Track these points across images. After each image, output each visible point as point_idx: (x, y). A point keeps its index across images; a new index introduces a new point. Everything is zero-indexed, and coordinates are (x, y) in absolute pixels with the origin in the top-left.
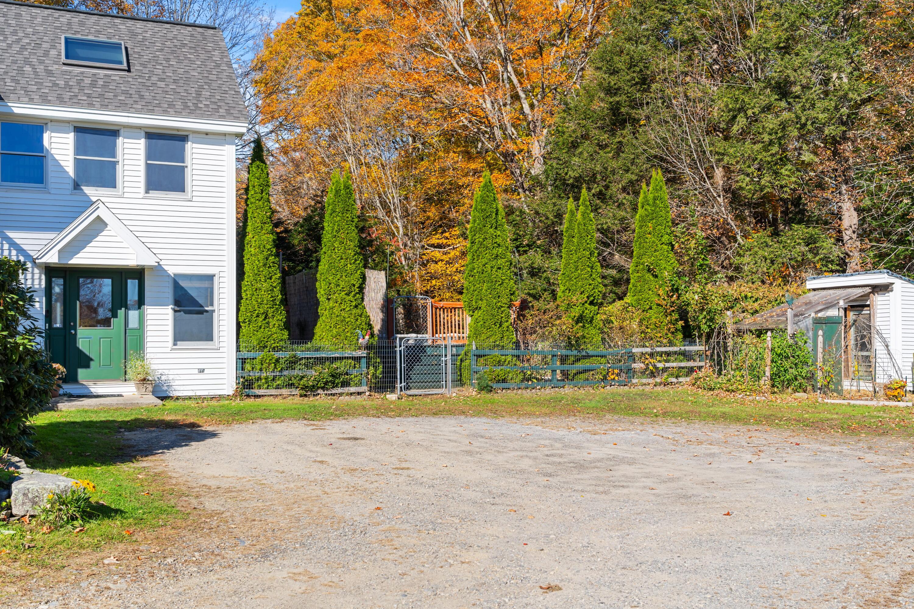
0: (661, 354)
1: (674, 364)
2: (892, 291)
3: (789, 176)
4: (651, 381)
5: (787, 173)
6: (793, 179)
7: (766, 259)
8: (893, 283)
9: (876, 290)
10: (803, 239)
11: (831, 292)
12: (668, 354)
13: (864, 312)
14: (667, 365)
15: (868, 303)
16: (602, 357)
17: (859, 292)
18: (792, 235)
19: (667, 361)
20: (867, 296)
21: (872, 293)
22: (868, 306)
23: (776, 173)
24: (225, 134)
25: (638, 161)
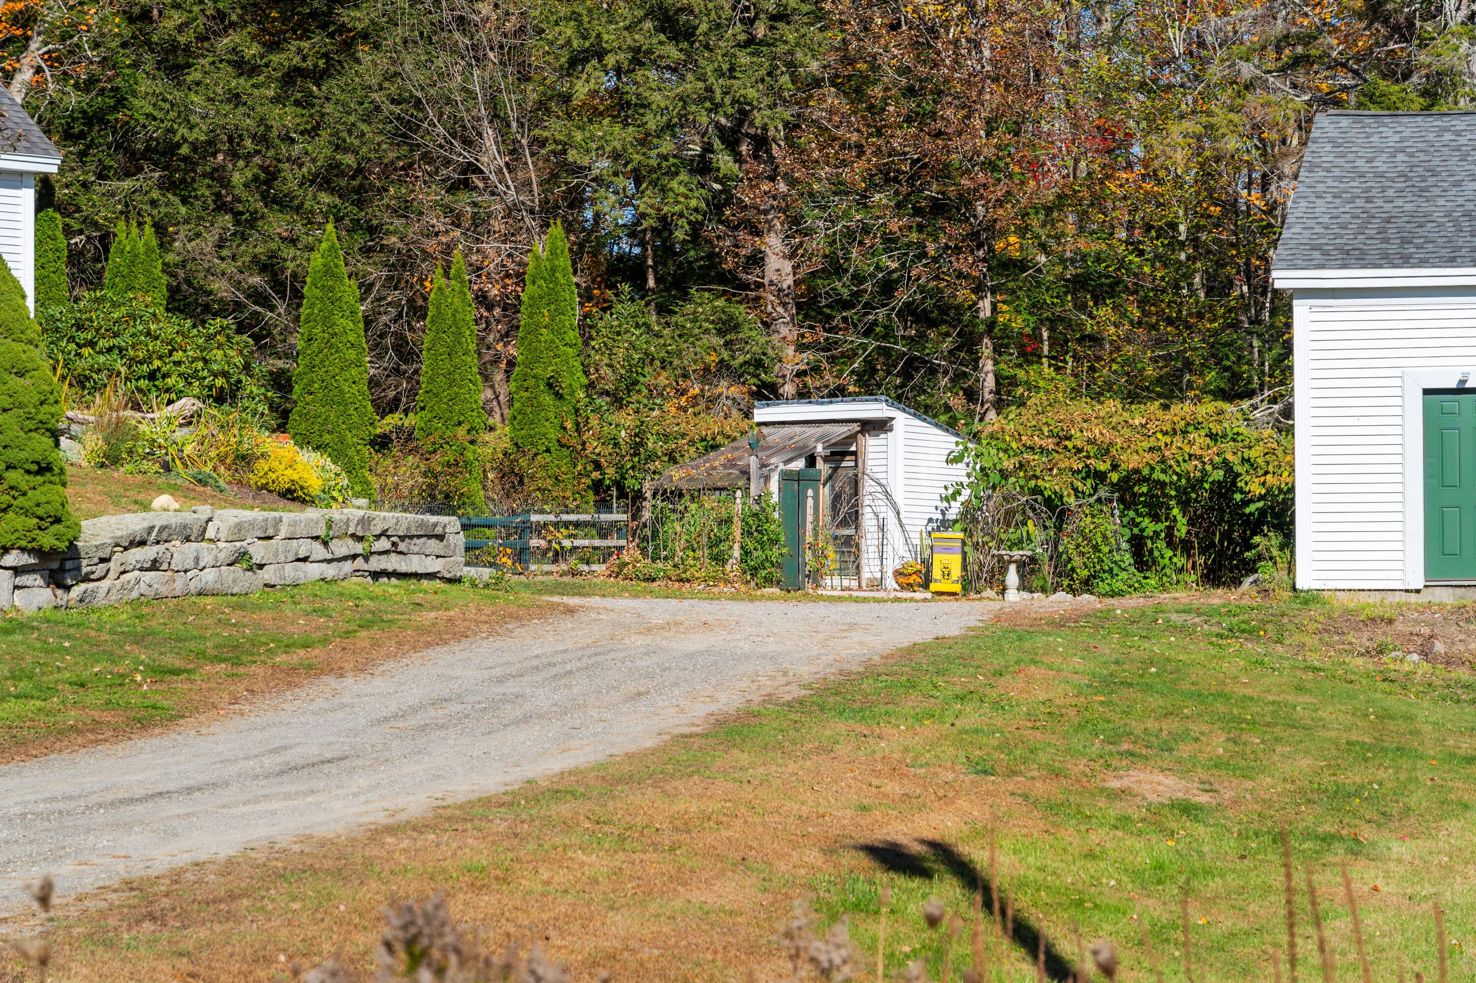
0: (567, 525)
1: (586, 542)
2: (891, 430)
3: (687, 197)
4: (553, 568)
5: (682, 190)
6: (693, 203)
7: (653, 360)
8: (893, 419)
9: (868, 427)
10: (713, 322)
11: (797, 429)
12: (577, 525)
13: (844, 464)
14: (577, 543)
15: (853, 448)
16: (489, 527)
17: (842, 431)
18: (695, 312)
19: (575, 536)
20: (853, 437)
21: (862, 432)
22: (854, 453)
23: (663, 190)
24: (21, 173)
25: (364, 127)
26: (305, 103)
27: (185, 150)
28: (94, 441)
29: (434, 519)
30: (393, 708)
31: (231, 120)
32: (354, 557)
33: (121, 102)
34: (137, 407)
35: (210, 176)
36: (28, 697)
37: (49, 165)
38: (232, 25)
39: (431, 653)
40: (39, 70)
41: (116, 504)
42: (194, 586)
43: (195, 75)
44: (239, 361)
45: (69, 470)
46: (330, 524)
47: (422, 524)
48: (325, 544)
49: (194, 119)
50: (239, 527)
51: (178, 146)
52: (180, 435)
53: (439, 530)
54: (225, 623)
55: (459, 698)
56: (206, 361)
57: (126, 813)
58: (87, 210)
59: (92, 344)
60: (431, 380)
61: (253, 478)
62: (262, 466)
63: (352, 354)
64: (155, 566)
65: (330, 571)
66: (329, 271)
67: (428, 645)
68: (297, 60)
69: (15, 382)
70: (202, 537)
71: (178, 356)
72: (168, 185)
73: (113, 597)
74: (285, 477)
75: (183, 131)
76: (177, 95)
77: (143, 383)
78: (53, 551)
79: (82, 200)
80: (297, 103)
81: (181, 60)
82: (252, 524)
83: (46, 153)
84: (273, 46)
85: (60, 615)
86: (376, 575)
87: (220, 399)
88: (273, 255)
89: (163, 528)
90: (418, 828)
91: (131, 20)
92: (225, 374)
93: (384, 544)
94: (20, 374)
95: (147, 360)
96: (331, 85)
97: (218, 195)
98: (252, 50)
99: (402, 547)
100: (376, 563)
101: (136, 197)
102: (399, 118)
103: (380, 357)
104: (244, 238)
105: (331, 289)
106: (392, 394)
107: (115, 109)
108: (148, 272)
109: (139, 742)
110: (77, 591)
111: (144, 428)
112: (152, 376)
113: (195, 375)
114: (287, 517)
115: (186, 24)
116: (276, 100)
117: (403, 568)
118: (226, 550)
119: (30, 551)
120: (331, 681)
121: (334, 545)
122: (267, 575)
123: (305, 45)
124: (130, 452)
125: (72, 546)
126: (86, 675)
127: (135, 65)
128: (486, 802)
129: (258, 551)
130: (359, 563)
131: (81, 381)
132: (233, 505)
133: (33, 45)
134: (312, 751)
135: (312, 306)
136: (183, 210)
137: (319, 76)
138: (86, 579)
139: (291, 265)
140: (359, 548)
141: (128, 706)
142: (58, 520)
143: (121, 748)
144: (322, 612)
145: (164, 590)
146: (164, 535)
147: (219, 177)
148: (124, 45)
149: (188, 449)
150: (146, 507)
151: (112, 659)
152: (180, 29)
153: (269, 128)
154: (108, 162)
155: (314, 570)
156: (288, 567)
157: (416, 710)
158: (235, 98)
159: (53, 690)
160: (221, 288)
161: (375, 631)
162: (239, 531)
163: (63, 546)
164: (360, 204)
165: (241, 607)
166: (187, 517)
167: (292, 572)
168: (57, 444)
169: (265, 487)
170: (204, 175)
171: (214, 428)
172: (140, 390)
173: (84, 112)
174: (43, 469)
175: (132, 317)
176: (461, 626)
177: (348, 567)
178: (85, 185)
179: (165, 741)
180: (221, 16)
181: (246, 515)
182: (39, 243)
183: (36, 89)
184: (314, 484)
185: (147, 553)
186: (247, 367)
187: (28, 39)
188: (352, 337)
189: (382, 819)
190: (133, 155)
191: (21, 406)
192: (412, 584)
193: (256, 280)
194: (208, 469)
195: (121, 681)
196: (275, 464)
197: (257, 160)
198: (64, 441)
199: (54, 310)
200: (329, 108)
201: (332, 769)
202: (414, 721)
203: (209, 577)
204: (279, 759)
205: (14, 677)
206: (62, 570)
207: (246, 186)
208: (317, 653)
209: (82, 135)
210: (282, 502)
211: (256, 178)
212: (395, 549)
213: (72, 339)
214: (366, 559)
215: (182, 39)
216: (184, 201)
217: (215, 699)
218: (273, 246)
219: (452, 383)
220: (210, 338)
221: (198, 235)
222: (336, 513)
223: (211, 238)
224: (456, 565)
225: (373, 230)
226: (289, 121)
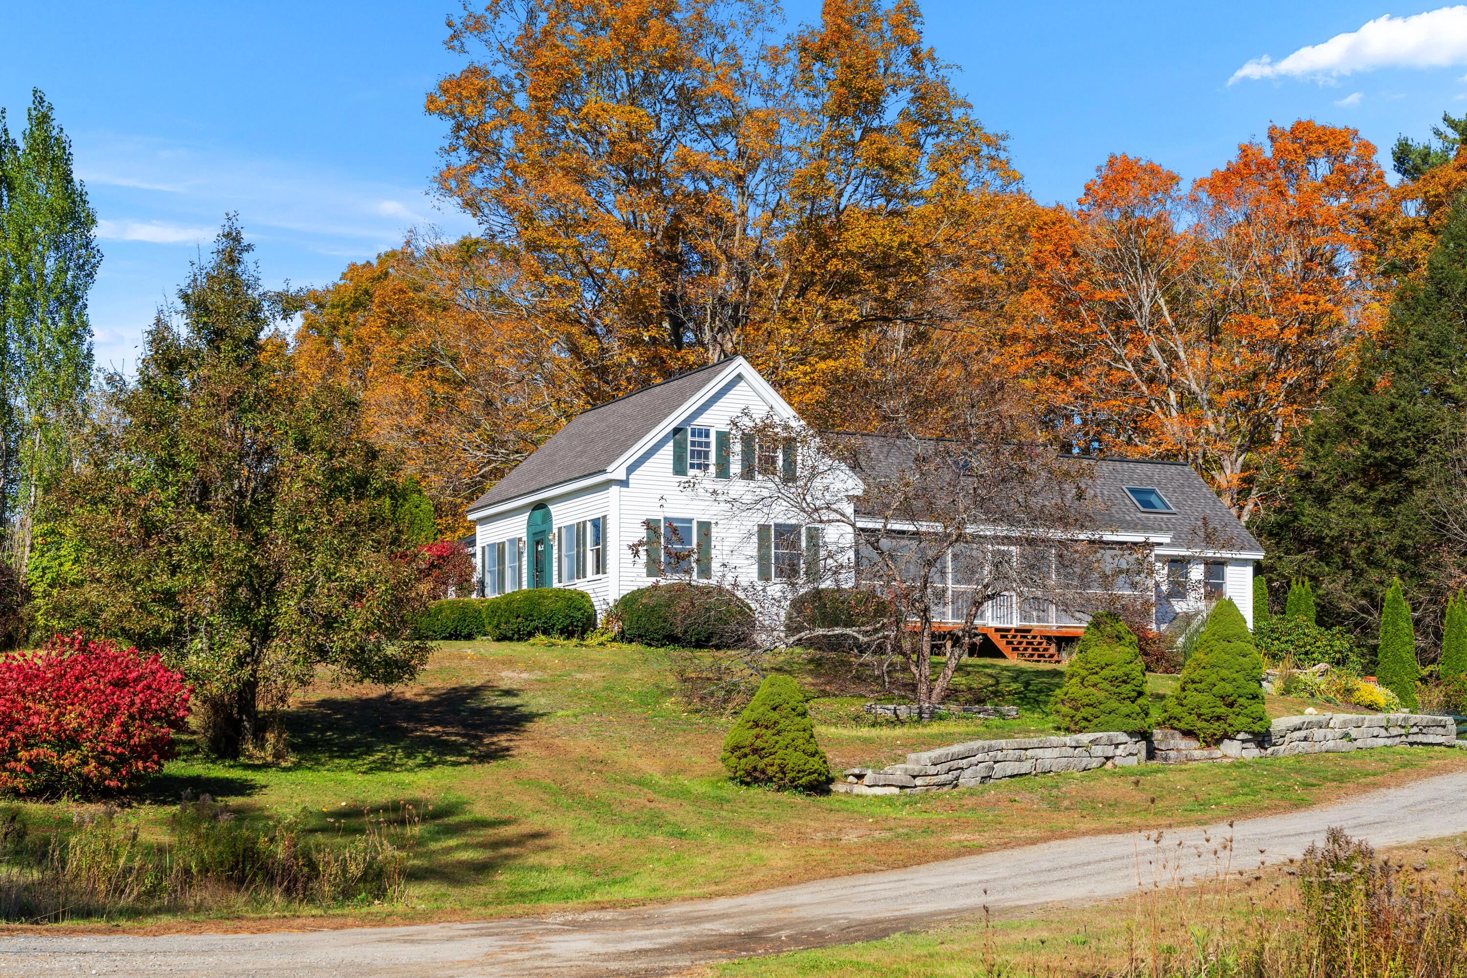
24: (1246, 560)
25: (1417, 527)
26: (1388, 515)
27: (1327, 540)
28: (1279, 684)
29: (1440, 718)
30: (1411, 801)
31: (1350, 526)
32: (1401, 735)
33: (1296, 518)
34: (1298, 668)
35: (1341, 552)
36: (1248, 794)
37: (1260, 556)
38: (1351, 479)
39: (1433, 779)
40: (1256, 505)
41: (1288, 712)
42: (1324, 748)
43: (1332, 504)
44: (1347, 646)
45: (1266, 697)
46: (1388, 721)
47: (1434, 720)
48: (1386, 729)
49: (1332, 525)
50: (1345, 722)
51: (1324, 538)
52: (1318, 680)
53: (1443, 723)
54: (1338, 765)
55: (1442, 799)
56: (1331, 646)
57: (1286, 840)
58: (1280, 570)
59: (1278, 639)
60: (1448, 650)
61: (1353, 700)
62: (1357, 694)
63: (1407, 639)
64: (1305, 739)
65: (1389, 742)
66: (1395, 600)
67: (1432, 775)
68: (1383, 495)
69: (1242, 660)
70: (1327, 726)
71: (1318, 644)
72: (1321, 558)
73: (1287, 753)
74: (1368, 699)
75: (1326, 531)
76: (1324, 514)
77: (1302, 657)
78: (1259, 733)
79: (1278, 565)
80: (1384, 515)
81: (1326, 497)
82: (1351, 720)
83: (1258, 550)
84: (1372, 487)
85: (1262, 760)
86: (1411, 744)
87: (1338, 663)
88: (1371, 589)
89: (1309, 723)
90: (1408, 848)
91: (1301, 478)
92: (1341, 652)
93: (1415, 729)
94: (1244, 656)
95: (1304, 646)
96: (1401, 507)
97: (1344, 561)
98: (1361, 491)
99: (1424, 731)
100: (1411, 739)
101: (1304, 564)
102: (1434, 522)
103: (1426, 638)
104: (1357, 582)
105: (1396, 608)
106: (1432, 655)
107: (1293, 521)
108: (1307, 603)
109: (1295, 814)
110: (1270, 750)
111: (1301, 677)
112: (1306, 653)
113: (1327, 652)
114: (1368, 717)
115: (1328, 480)
116: (1373, 514)
117: (1425, 740)
118: (1338, 732)
119: (1249, 733)
120: (1384, 790)
121: (1391, 729)
122: (1358, 744)
123: (1387, 487)
124: (1295, 688)
125: (1267, 730)
126: (1273, 786)
127: (1303, 500)
128: (1442, 839)
129: (1354, 733)
130: (1403, 738)
131: (1274, 656)
132: (1343, 712)
133: (1254, 492)
134: (1370, 819)
135: (1387, 617)
136: (1327, 569)
137: (1395, 502)
138: (1274, 745)
139: (1380, 594)
140: (1403, 731)
141: (1291, 799)
142: (1261, 719)
143: (1287, 816)
144: (1384, 760)
145: (1310, 750)
146: (1310, 725)
147: (1345, 552)
148: (1298, 491)
149: (1322, 687)
150: (1302, 713)
151: (1285, 779)
152: (1325, 482)
153: (1369, 528)
154: (1290, 546)
155: (1381, 742)
156: (1369, 740)
157: (1421, 803)
158: (1352, 515)
159: (1258, 792)
160: (1345, 606)
161: (1408, 769)
162: (1345, 724)
163: (1264, 730)
164: (1415, 564)
165: (1346, 758)
166: (1321, 718)
167: (1370, 742)
168: (1261, 686)
169: (1358, 703)
170: (1337, 552)
171: (1335, 677)
172: (1300, 660)
173: (1278, 523)
174: (1255, 697)
175: (1297, 626)
176: (1450, 767)
177: (1398, 740)
178: (1280, 558)
179: (1307, 814)
180: (1345, 475)
181: (1349, 716)
182: (1255, 591)
183: (1254, 514)
184: (1382, 702)
185: (1302, 733)
186: (1351, 650)
187: (1250, 489)
188: (1407, 631)
189: (1394, 844)
190: (1302, 543)
191: (1245, 670)
192: (1430, 748)
193: (1363, 602)
194: (1331, 696)
195: (1289, 789)
196: (1363, 693)
197: (1363, 544)
198: (1264, 684)
199: (1262, 624)
200: (1399, 518)
201: (1379, 826)
202: (1419, 807)
203: (1331, 744)
204: (1355, 821)
205: (1242, 786)
206: (1263, 741)
207: (1358, 555)
208: (1379, 778)
209: (1277, 534)
210: (1366, 711)
211: (1363, 552)
212: (1421, 732)
213: (1269, 637)
214: (1407, 736)
215: (1326, 487)
216: (1327, 564)
217: (1329, 796)
218: (1371, 585)
219: (1458, 652)
220: (1333, 635)
221: (1334, 581)
222: (1392, 716)
223: (1341, 582)
224: (1452, 739)
225: (1421, 576)
226: (1379, 525)
